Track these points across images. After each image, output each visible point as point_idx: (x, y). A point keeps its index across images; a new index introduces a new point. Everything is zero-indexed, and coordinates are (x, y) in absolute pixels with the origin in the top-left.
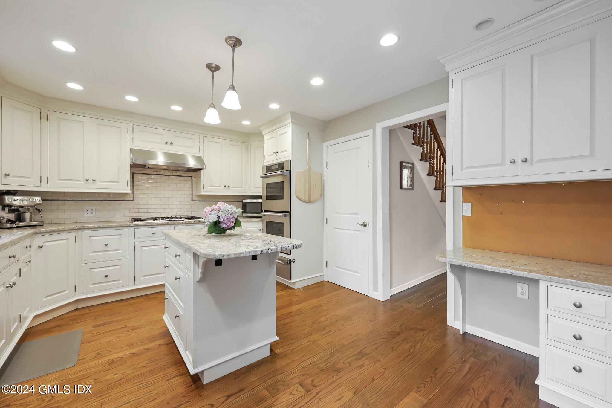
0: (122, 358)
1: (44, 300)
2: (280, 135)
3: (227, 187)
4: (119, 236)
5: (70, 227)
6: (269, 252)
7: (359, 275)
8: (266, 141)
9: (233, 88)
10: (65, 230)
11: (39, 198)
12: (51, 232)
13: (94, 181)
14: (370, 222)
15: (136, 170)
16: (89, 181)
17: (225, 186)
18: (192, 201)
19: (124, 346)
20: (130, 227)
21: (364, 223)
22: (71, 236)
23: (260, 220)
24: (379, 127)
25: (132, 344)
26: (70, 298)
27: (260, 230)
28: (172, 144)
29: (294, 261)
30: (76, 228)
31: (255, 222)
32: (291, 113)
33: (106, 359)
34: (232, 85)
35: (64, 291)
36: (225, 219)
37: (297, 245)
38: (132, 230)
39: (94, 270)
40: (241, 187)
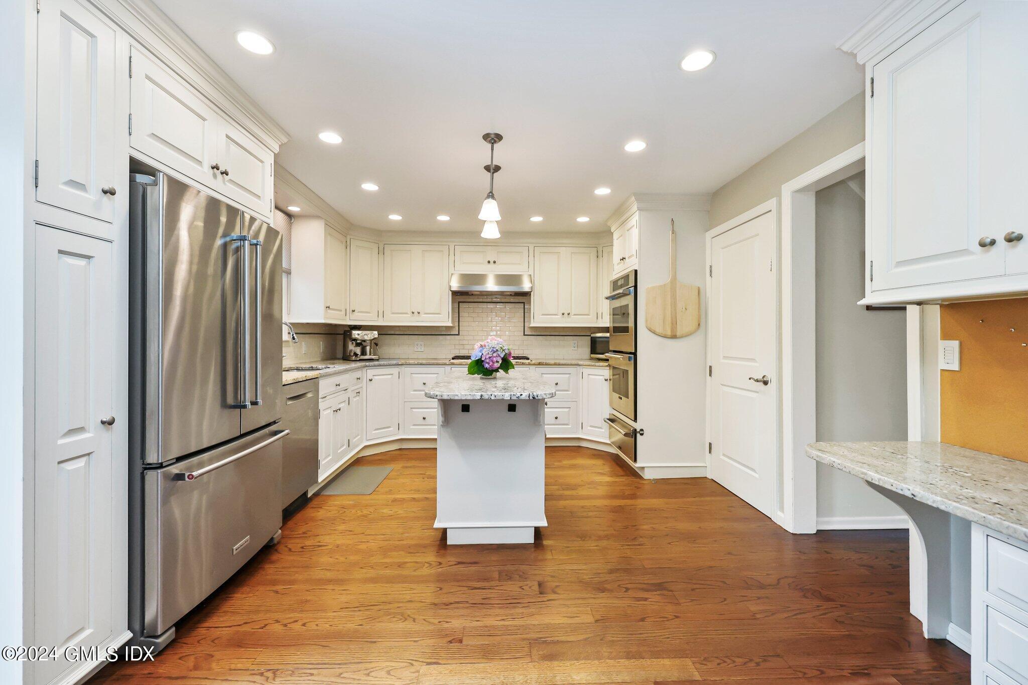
0: (404, 499)
1: (374, 432)
2: (628, 231)
3: (566, 315)
4: (436, 375)
5: (395, 362)
6: (493, 398)
7: (757, 476)
8: (615, 242)
9: (491, 195)
10: (390, 365)
11: (376, 333)
12: (378, 366)
13: (419, 313)
14: (772, 376)
15: (462, 299)
16: (415, 314)
17: (563, 314)
18: (524, 335)
19: (411, 490)
20: (447, 366)
21: (764, 377)
22: (395, 371)
23: (607, 364)
24: (788, 189)
25: (419, 491)
26: (395, 435)
27: (606, 380)
28: (495, 262)
29: (641, 432)
30: (400, 363)
31: (600, 368)
32: (635, 194)
33: (393, 497)
34: (491, 192)
35: (389, 427)
36: (487, 357)
37: (535, 394)
38: (448, 368)
39: (414, 410)
40: (588, 315)
